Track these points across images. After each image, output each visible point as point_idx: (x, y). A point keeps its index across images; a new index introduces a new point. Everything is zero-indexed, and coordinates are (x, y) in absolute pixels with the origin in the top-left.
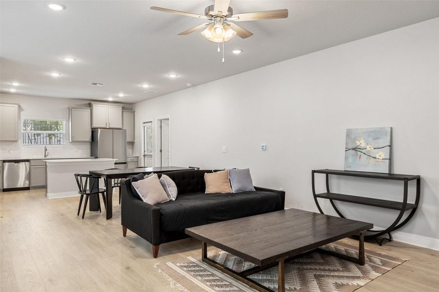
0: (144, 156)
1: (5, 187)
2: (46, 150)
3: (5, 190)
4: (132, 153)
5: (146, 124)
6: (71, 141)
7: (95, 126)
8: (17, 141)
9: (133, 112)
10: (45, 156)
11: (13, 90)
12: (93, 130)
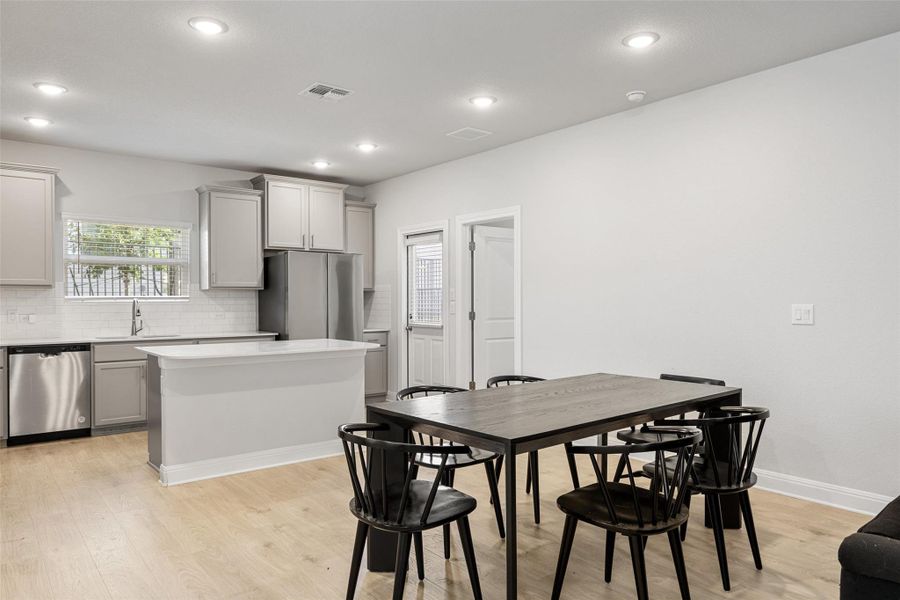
0: (409, 329)
1: (14, 432)
2: (136, 313)
3: (13, 442)
4: (366, 321)
5: (411, 241)
6: (206, 286)
7: (274, 242)
8: (49, 286)
9: (370, 207)
10: (134, 332)
11: (38, 123)
12: (269, 255)
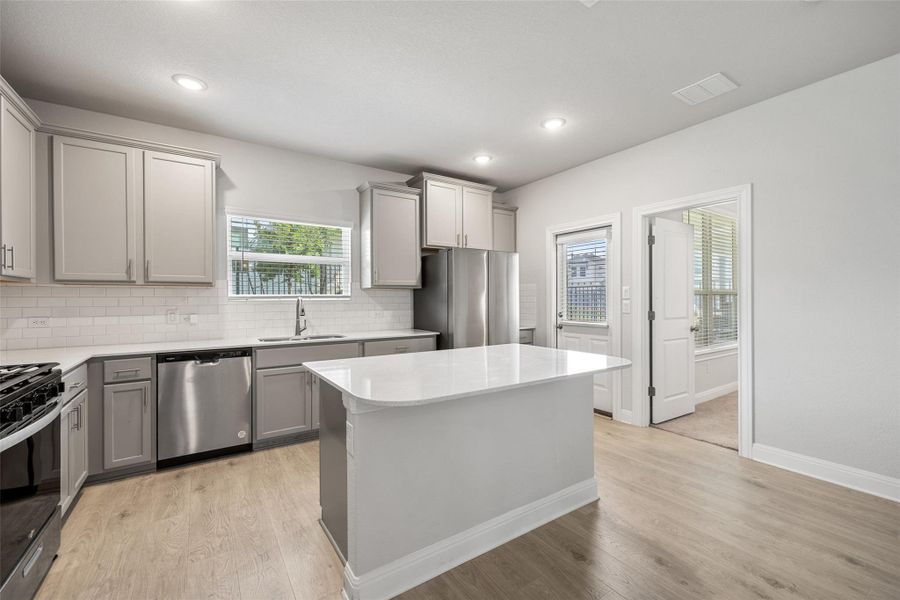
0: (559, 327)
2: (301, 312)
3: (163, 465)
5: (559, 240)
6: (367, 283)
7: (433, 241)
8: (209, 284)
9: (512, 211)
10: (298, 332)
12: (426, 254)
